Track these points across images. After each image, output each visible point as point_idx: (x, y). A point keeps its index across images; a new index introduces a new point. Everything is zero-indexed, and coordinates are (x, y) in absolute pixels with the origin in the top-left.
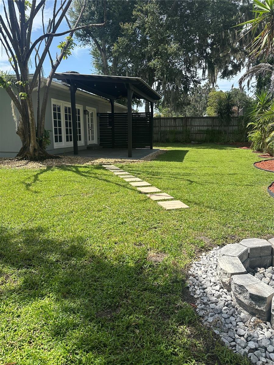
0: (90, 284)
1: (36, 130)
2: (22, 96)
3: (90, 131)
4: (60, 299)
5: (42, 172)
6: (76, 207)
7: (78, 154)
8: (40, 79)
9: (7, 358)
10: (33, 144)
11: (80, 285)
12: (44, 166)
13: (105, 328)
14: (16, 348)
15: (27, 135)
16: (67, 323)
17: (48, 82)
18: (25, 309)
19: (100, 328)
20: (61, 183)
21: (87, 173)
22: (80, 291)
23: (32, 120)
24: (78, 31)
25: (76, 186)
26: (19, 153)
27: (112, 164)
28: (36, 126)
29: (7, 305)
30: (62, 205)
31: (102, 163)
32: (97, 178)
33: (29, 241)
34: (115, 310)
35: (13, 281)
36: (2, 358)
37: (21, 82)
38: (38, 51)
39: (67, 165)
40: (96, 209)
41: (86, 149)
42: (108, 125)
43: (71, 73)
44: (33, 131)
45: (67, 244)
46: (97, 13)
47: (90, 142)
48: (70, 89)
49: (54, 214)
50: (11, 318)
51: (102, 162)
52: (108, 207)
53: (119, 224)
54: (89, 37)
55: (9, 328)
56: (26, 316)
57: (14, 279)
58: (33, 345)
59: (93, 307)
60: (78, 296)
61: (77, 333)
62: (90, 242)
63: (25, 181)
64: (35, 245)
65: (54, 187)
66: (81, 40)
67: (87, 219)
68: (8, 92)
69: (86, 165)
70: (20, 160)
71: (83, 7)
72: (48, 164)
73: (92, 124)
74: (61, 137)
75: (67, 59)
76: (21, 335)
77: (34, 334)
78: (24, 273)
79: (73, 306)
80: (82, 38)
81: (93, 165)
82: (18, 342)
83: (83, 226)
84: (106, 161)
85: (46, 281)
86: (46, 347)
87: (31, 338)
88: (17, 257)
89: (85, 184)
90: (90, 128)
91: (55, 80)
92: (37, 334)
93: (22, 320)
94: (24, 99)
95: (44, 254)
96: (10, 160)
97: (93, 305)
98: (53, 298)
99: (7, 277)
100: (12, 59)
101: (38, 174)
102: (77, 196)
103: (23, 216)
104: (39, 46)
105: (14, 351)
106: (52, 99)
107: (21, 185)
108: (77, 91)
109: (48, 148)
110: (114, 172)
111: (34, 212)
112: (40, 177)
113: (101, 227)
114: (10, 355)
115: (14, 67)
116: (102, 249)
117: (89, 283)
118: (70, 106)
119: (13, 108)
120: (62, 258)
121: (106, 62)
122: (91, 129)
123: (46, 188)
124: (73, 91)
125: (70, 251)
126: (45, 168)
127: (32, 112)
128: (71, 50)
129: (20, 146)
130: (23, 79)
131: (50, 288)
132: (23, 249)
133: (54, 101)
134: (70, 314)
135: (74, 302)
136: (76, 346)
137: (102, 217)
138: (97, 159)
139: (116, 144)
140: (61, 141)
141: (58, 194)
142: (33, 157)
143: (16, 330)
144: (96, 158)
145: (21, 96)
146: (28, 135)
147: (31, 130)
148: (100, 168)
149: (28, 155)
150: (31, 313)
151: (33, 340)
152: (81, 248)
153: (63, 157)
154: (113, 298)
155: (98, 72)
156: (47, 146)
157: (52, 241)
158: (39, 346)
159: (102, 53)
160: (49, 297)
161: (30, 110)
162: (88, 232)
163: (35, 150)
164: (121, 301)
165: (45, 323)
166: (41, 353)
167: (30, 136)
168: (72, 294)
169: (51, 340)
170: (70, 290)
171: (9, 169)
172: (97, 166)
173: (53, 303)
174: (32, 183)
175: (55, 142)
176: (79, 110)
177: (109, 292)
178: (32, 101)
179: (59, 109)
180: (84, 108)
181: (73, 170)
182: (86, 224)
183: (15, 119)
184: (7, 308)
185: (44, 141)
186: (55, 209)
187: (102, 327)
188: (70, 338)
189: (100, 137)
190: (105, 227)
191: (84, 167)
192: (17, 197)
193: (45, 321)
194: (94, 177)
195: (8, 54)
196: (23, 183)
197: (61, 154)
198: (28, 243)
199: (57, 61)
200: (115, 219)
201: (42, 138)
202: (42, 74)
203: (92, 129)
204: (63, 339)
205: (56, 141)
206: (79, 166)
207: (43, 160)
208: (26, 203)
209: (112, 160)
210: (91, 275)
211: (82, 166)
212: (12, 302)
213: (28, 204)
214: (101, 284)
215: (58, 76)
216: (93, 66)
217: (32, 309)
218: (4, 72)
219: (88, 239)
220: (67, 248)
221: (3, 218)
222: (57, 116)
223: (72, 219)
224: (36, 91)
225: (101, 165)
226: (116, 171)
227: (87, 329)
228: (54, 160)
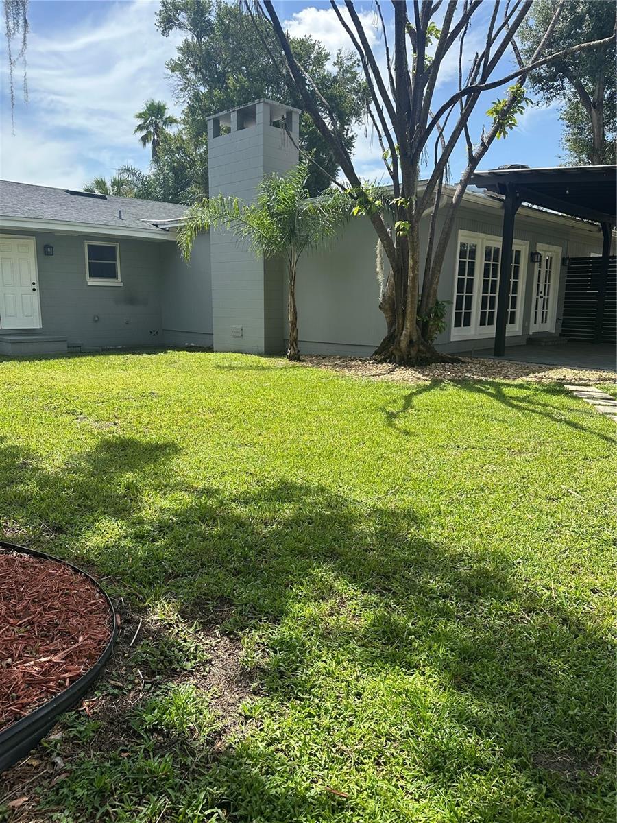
0: (522, 676)
1: (418, 301)
2: (401, 228)
3: (541, 301)
4: (448, 689)
5: (422, 390)
6: (493, 479)
7: (503, 355)
8: (440, 190)
9: (331, 777)
10: (409, 331)
11: (496, 669)
12: (425, 378)
13: (555, 802)
14: (351, 762)
15: (399, 312)
16: (461, 751)
17: (456, 193)
18: (372, 684)
19: (542, 795)
20: (459, 418)
21: (523, 400)
22: (495, 685)
23: (414, 279)
24: (536, 71)
25: (496, 429)
26: (379, 347)
27: (591, 383)
28: (420, 293)
29: (338, 663)
30: (459, 469)
31: (564, 379)
32: (549, 415)
33: (388, 536)
34: (584, 765)
35: (352, 614)
36: (323, 773)
37: (400, 200)
38: (442, 130)
39: (477, 380)
40: (543, 494)
41: (525, 343)
42: (589, 285)
43: (509, 168)
44: (412, 302)
45: (469, 563)
46: (591, 16)
47: (534, 328)
48: (505, 207)
49: (441, 486)
50: (343, 693)
51: (565, 376)
52: (576, 492)
53: (606, 542)
54: (562, 79)
55: (340, 715)
56: (374, 701)
57: (353, 611)
58: (384, 772)
59: (526, 736)
60: (491, 695)
61: (483, 785)
62: (524, 572)
63: (386, 405)
64: (399, 547)
65: (444, 426)
66: (542, 89)
67: (519, 513)
68: (373, 222)
69: (521, 382)
70: (379, 362)
71: (558, 11)
72: (434, 375)
73: (547, 283)
74: (468, 316)
75: (504, 137)
76: (361, 739)
77: (387, 747)
78: (375, 603)
79: (477, 714)
80: (545, 84)
81: (540, 382)
82: (355, 751)
83: (508, 528)
84: (576, 375)
85: (419, 636)
86: (411, 788)
87: (380, 753)
88: (363, 565)
89: (517, 427)
90: (540, 295)
91: (472, 188)
92: (393, 751)
93: (366, 706)
94: (403, 235)
95: (417, 573)
96: (360, 361)
97: (526, 730)
98: (431, 680)
99: (342, 603)
100: (390, 152)
101: (412, 394)
102: (497, 454)
103: (378, 480)
104: (448, 116)
105: (345, 768)
106: (460, 232)
107: (378, 414)
108: (520, 210)
109: (438, 340)
110: (595, 405)
111: (401, 475)
112: (416, 401)
113: (555, 540)
114: (337, 773)
115: (392, 169)
116: (556, 598)
117: (519, 671)
118: (499, 245)
119: (379, 256)
120: (456, 592)
121: (599, 132)
122: (541, 297)
123: (426, 425)
124: (511, 209)
125: (476, 580)
126: (428, 383)
127: (415, 262)
128: (517, 116)
129: (384, 332)
130: (406, 193)
131: (427, 653)
132: (374, 550)
133: (464, 236)
134: (469, 732)
135: (480, 706)
136: (479, 817)
137: (560, 516)
138: (552, 369)
139: (605, 333)
140: (467, 324)
141: (452, 442)
142: (406, 358)
143: (351, 724)
144: (548, 366)
145: (398, 229)
146: (400, 310)
147: (409, 300)
148: (558, 391)
149: (397, 353)
150: (383, 696)
151: (384, 760)
152: (502, 580)
153: (469, 360)
154: (582, 731)
155: (577, 159)
156: (437, 335)
157: (435, 547)
158: (395, 779)
159: (593, 112)
160: (423, 674)
161: (413, 258)
162: (520, 545)
163: (411, 343)
164: (603, 747)
165: (411, 731)
166: (400, 799)
167: (404, 313)
168: (476, 685)
169: (423, 777)
170: (470, 674)
171: (357, 379)
172: (549, 385)
173: (431, 691)
174: (399, 412)
175: (455, 326)
176: (518, 253)
177: (570, 712)
178: (418, 237)
179: (473, 253)
180: (533, 246)
181: (489, 391)
182: (516, 525)
183: (380, 277)
184: (339, 669)
185: (433, 325)
186: (444, 475)
187: (547, 796)
188: (466, 791)
189: (564, 315)
190: (566, 542)
191: (516, 386)
192: (370, 438)
193: (413, 727)
194: (540, 413)
195: (382, 144)
196: (383, 410)
197: (464, 354)
198: (386, 540)
199: (483, 144)
200: (593, 526)
201: (429, 317)
202: (446, 176)
203: (546, 297)
204: (450, 786)
205: (457, 324)
206: (505, 383)
207: (426, 366)
208: (385, 453)
209: (594, 375)
210: (524, 653)
211: (512, 383)
212: (348, 660)
213: (390, 456)
214: (549, 684)
215: (479, 180)
216: (566, 147)
217: (386, 689)
218: (372, 181)
219: (519, 563)
220: (468, 571)
221: (341, 478)
222: (467, 268)
223: (482, 506)
224: (429, 215)
225: (562, 384)
226: (601, 403)
227: (507, 786)
228: (447, 366)
